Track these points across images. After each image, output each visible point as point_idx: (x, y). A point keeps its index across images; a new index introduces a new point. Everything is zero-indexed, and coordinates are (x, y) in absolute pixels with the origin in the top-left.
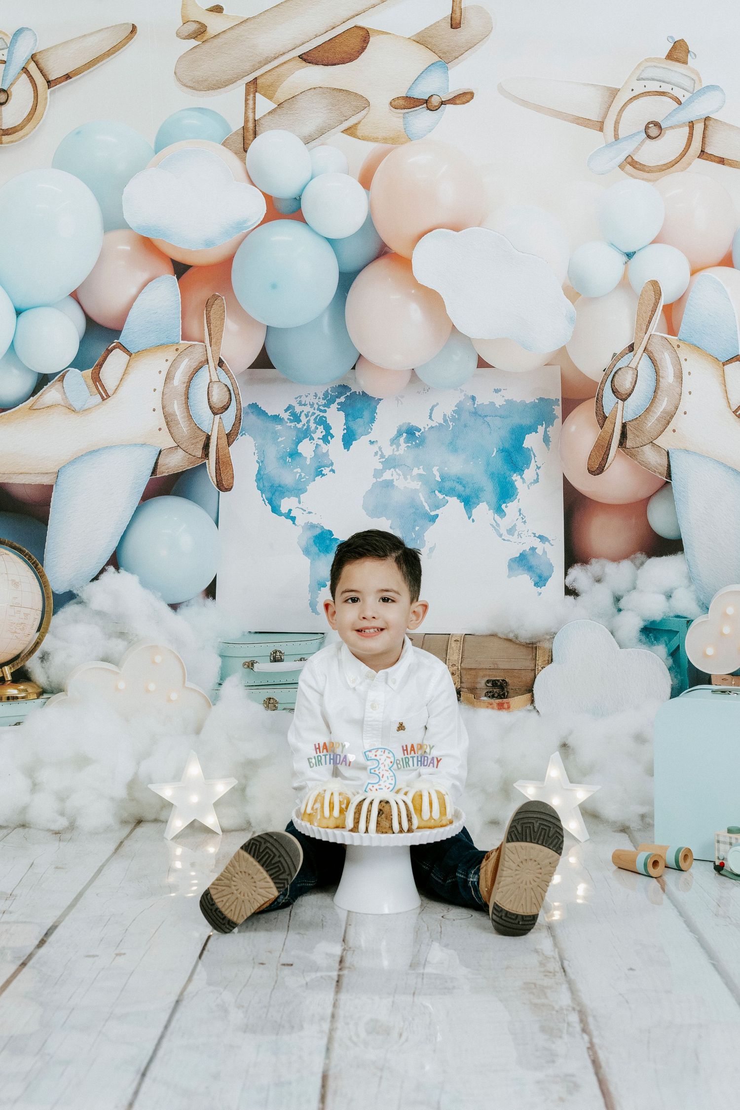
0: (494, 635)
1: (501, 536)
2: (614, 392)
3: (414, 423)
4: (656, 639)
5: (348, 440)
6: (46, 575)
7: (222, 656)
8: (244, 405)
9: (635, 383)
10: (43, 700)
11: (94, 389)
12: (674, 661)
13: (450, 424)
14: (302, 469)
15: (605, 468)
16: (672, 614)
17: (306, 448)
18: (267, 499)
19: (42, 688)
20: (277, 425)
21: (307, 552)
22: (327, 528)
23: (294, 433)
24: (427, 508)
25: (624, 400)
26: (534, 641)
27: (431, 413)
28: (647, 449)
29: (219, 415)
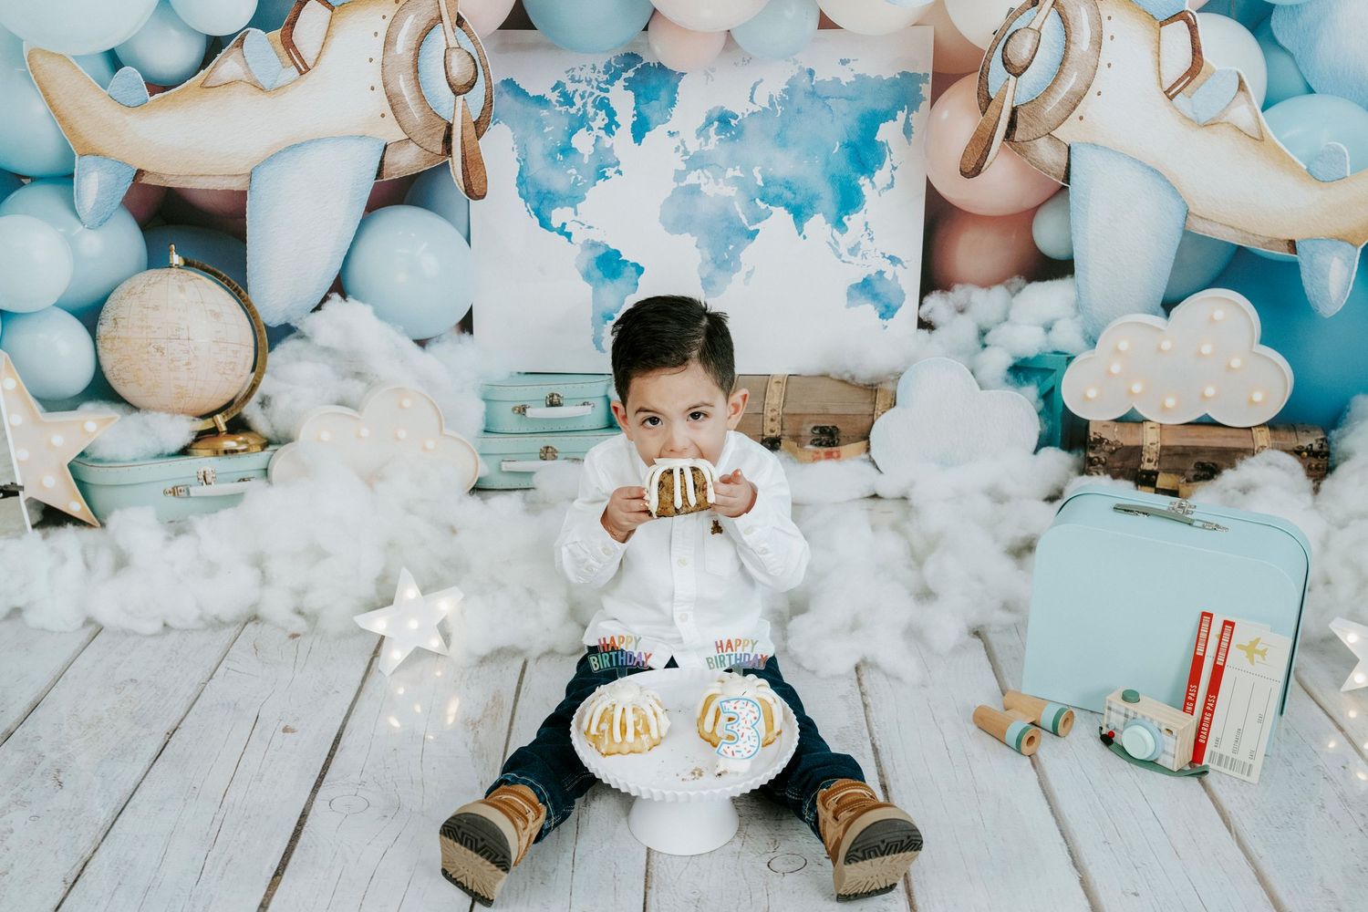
0: (825, 376)
1: (840, 256)
2: (1005, 64)
3: (728, 108)
4: (1027, 379)
5: (640, 130)
6: (254, 305)
7: (486, 400)
8: (495, 81)
9: (1036, 52)
10: (270, 453)
11: (287, 59)
12: (1047, 404)
13: (779, 108)
14: (578, 169)
15: (984, 168)
16: (1050, 350)
17: (583, 142)
18: (533, 210)
19: (267, 439)
20: (543, 109)
21: (587, 277)
22: (613, 247)
23: (566, 121)
24: (745, 221)
25: (1017, 75)
26: (874, 382)
27: (752, 94)
28: (1042, 143)
29: (462, 96)
